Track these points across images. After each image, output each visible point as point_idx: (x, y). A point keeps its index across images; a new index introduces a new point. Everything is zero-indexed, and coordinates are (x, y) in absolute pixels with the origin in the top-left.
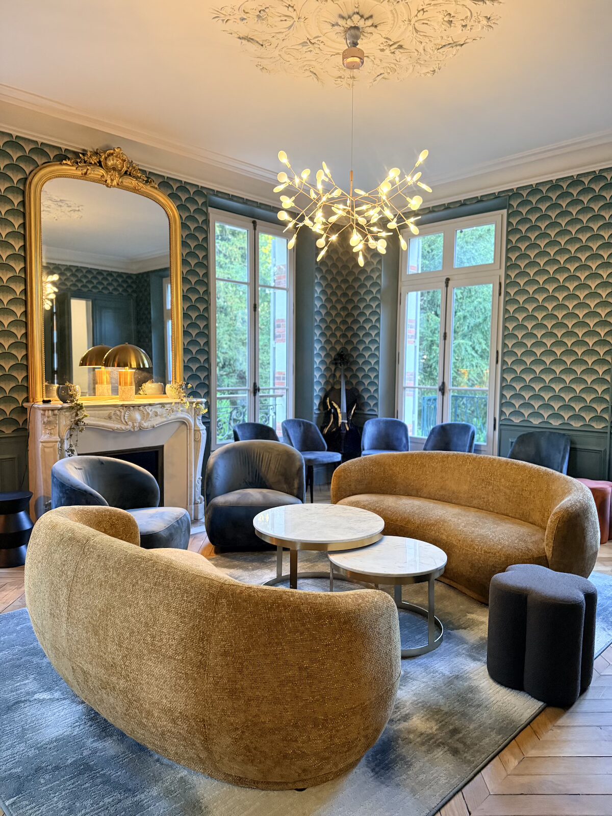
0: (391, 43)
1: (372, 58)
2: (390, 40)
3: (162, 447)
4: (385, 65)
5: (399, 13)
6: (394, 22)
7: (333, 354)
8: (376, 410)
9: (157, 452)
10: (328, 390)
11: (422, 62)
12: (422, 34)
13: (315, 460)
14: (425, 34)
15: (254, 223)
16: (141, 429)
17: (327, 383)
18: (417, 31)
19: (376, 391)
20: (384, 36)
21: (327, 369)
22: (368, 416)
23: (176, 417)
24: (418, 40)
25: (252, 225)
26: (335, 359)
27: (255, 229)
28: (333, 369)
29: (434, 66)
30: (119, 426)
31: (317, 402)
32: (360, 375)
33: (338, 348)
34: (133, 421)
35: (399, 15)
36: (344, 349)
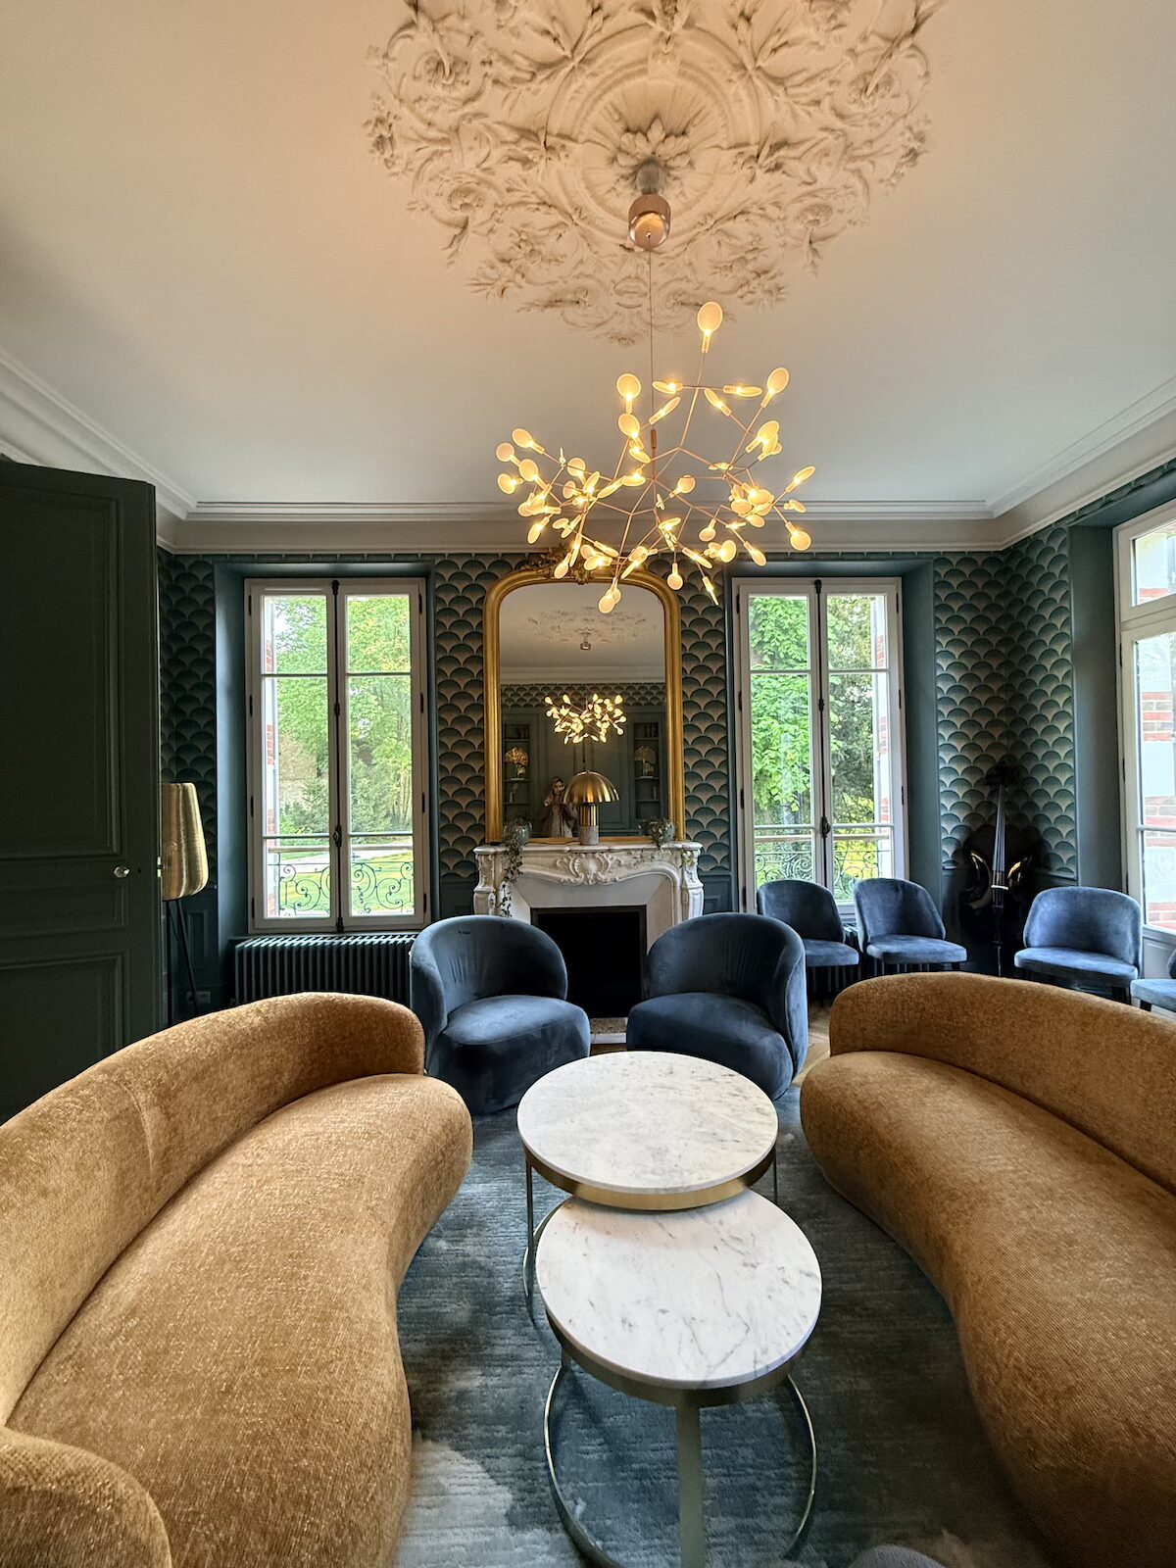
0: (754, 150)
1: (755, 210)
2: (747, 144)
3: (644, 907)
4: (796, 208)
5: (704, 66)
6: (715, 96)
7: (985, 768)
8: (1073, 869)
9: (638, 913)
10: (974, 830)
11: (866, 150)
12: (799, 79)
13: (897, 955)
14: (805, 75)
15: (818, 584)
16: (598, 882)
17: (971, 817)
18: (779, 81)
19: (1072, 833)
20: (725, 144)
21: (971, 793)
22: (1057, 881)
23: (650, 869)
24: (804, 100)
25: (813, 587)
26: (989, 776)
27: (818, 592)
28: (986, 793)
29: (898, 141)
30: (566, 878)
31: (949, 850)
32: (1041, 803)
33: (997, 755)
34: (585, 871)
35: (712, 73)
36: (1010, 757)
